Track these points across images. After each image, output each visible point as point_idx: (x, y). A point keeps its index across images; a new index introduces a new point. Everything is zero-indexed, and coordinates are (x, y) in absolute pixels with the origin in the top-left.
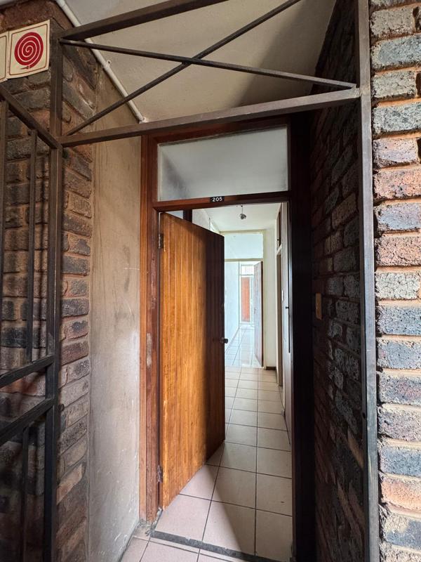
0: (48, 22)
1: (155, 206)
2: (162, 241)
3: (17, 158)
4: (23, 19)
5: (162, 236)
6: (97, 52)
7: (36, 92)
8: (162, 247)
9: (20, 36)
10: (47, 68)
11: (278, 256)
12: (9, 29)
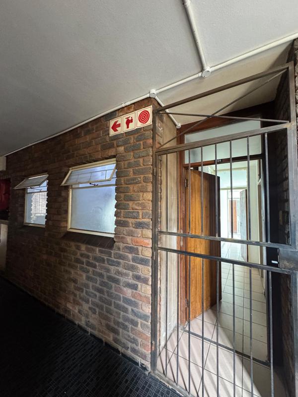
0: (151, 106)
1: (184, 166)
2: (187, 183)
3: (139, 157)
4: (142, 106)
5: (187, 180)
6: (171, 115)
7: (147, 132)
8: (187, 186)
9: (141, 112)
10: (151, 123)
11: (258, 186)
12: (136, 110)
